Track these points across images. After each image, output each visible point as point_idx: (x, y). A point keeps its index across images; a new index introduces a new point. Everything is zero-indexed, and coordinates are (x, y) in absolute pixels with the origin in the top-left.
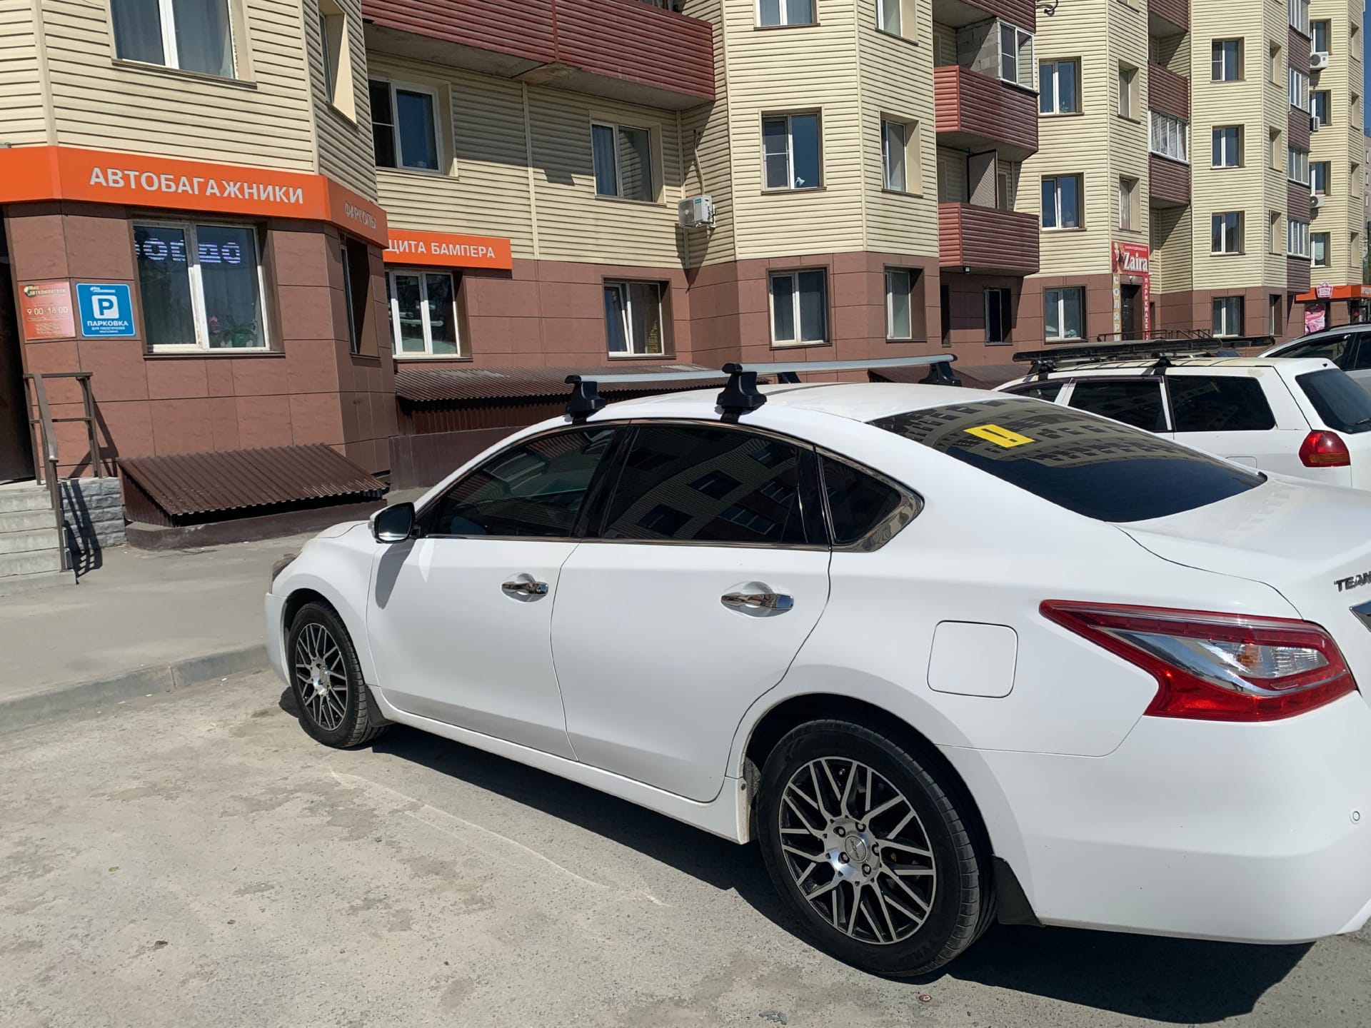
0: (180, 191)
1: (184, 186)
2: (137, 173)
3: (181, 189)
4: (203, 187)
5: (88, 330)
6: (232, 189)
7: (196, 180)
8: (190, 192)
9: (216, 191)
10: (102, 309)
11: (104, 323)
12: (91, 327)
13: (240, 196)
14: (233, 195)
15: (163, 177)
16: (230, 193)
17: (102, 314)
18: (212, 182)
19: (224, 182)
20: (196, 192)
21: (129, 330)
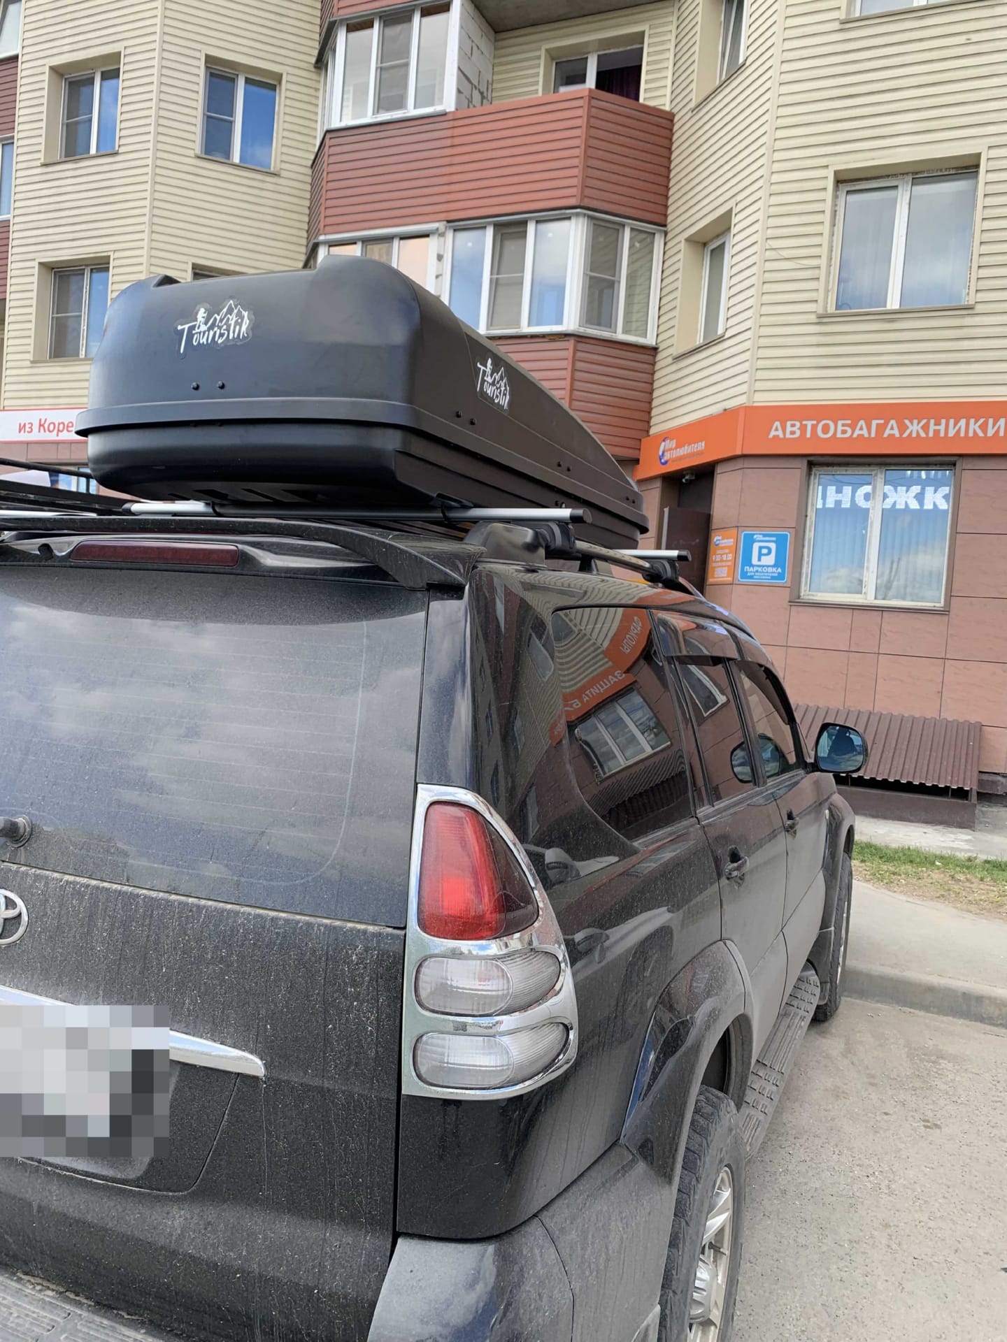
0: (855, 435)
1: (861, 430)
2: (815, 422)
3: (857, 432)
4: (881, 429)
5: (744, 575)
6: (914, 428)
7: (874, 423)
8: (866, 435)
9: (896, 432)
10: (760, 555)
11: (760, 569)
12: (747, 572)
13: (923, 434)
14: (914, 435)
15: (840, 423)
16: (912, 431)
17: (759, 560)
18: (893, 422)
19: (907, 422)
20: (873, 435)
21: (781, 576)
